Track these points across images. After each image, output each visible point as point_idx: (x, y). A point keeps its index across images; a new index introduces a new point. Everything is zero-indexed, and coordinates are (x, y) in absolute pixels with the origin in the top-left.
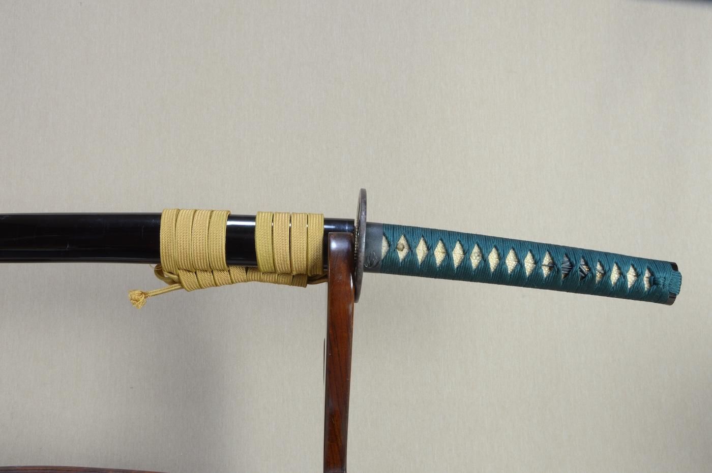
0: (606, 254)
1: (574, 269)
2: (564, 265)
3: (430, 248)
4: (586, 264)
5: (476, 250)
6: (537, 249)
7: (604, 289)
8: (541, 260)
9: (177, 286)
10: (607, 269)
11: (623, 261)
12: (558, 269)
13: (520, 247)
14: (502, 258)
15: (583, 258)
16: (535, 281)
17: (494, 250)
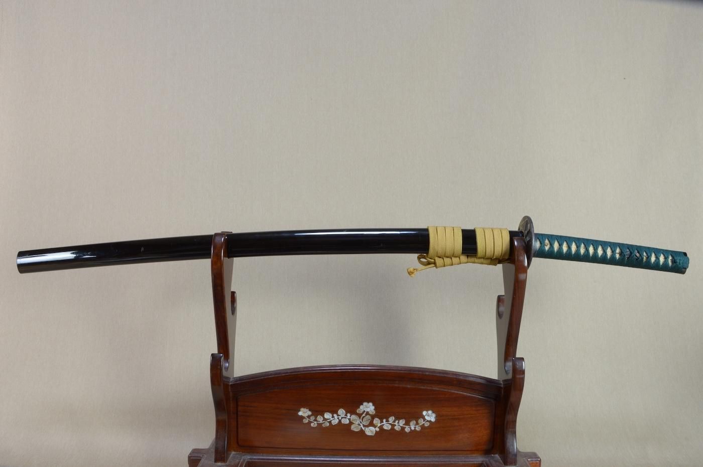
0: (649, 248)
1: (632, 255)
2: (627, 253)
3: (560, 245)
4: (638, 252)
5: (582, 245)
6: (613, 245)
7: (648, 266)
8: (615, 251)
9: (433, 265)
10: (649, 255)
11: (658, 252)
12: (624, 255)
13: (604, 244)
14: (595, 249)
15: (637, 249)
16: (612, 261)
17: (591, 246)
